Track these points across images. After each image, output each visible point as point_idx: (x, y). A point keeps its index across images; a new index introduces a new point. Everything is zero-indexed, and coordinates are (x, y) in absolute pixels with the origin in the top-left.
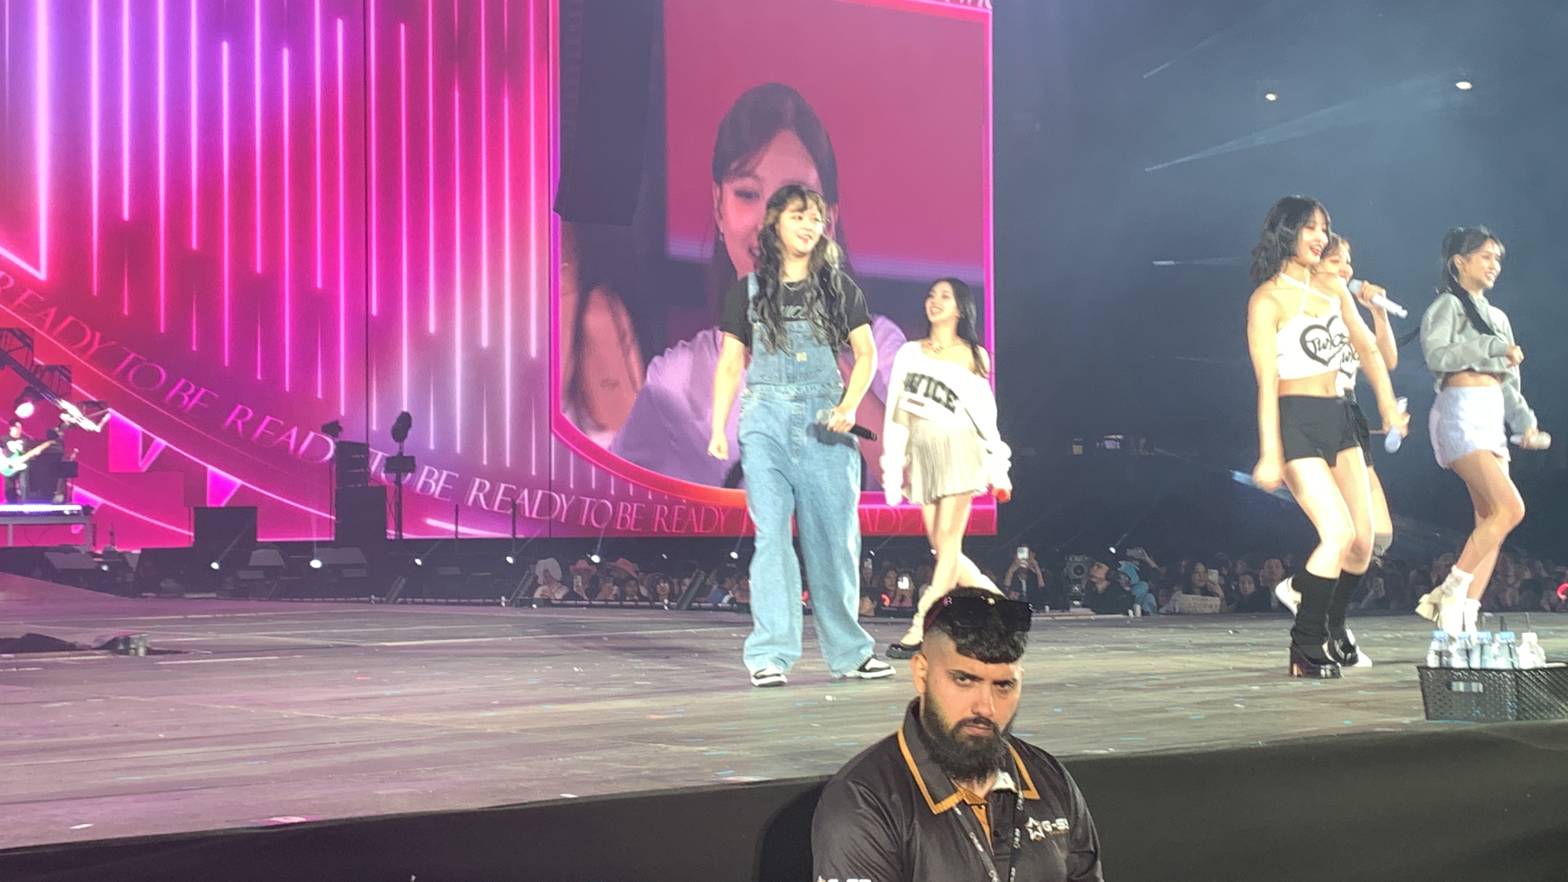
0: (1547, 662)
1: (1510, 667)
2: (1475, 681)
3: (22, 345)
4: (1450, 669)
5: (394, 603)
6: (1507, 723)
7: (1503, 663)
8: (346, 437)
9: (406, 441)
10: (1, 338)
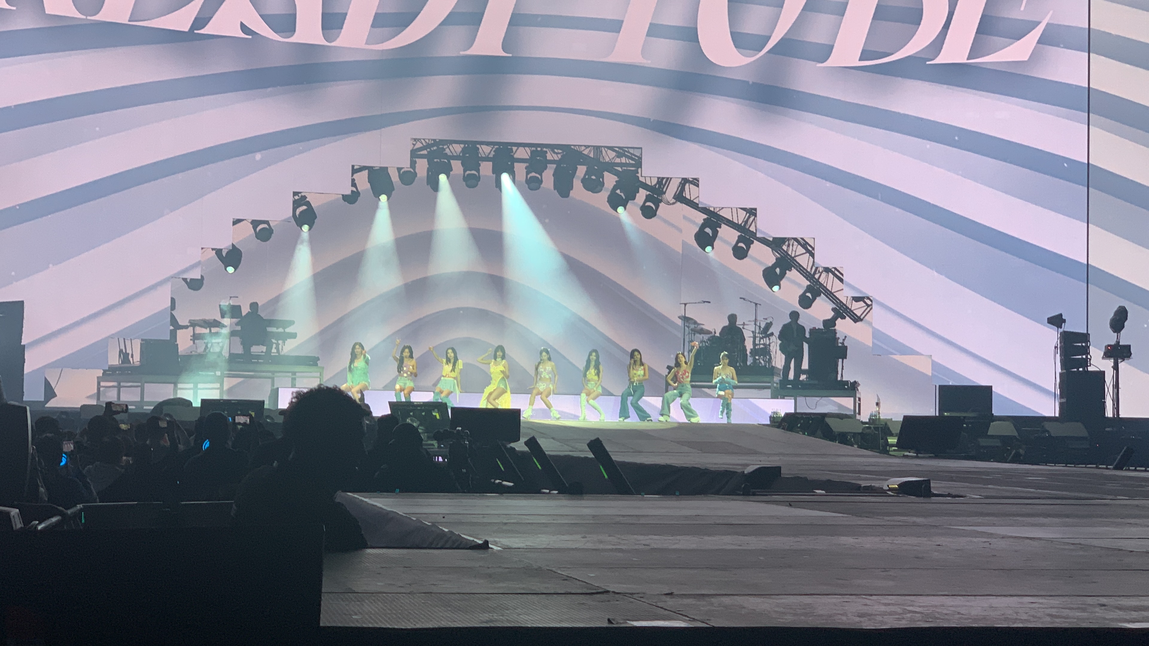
3: (804, 251)
8: (1067, 327)
9: (1122, 332)
10: (789, 246)
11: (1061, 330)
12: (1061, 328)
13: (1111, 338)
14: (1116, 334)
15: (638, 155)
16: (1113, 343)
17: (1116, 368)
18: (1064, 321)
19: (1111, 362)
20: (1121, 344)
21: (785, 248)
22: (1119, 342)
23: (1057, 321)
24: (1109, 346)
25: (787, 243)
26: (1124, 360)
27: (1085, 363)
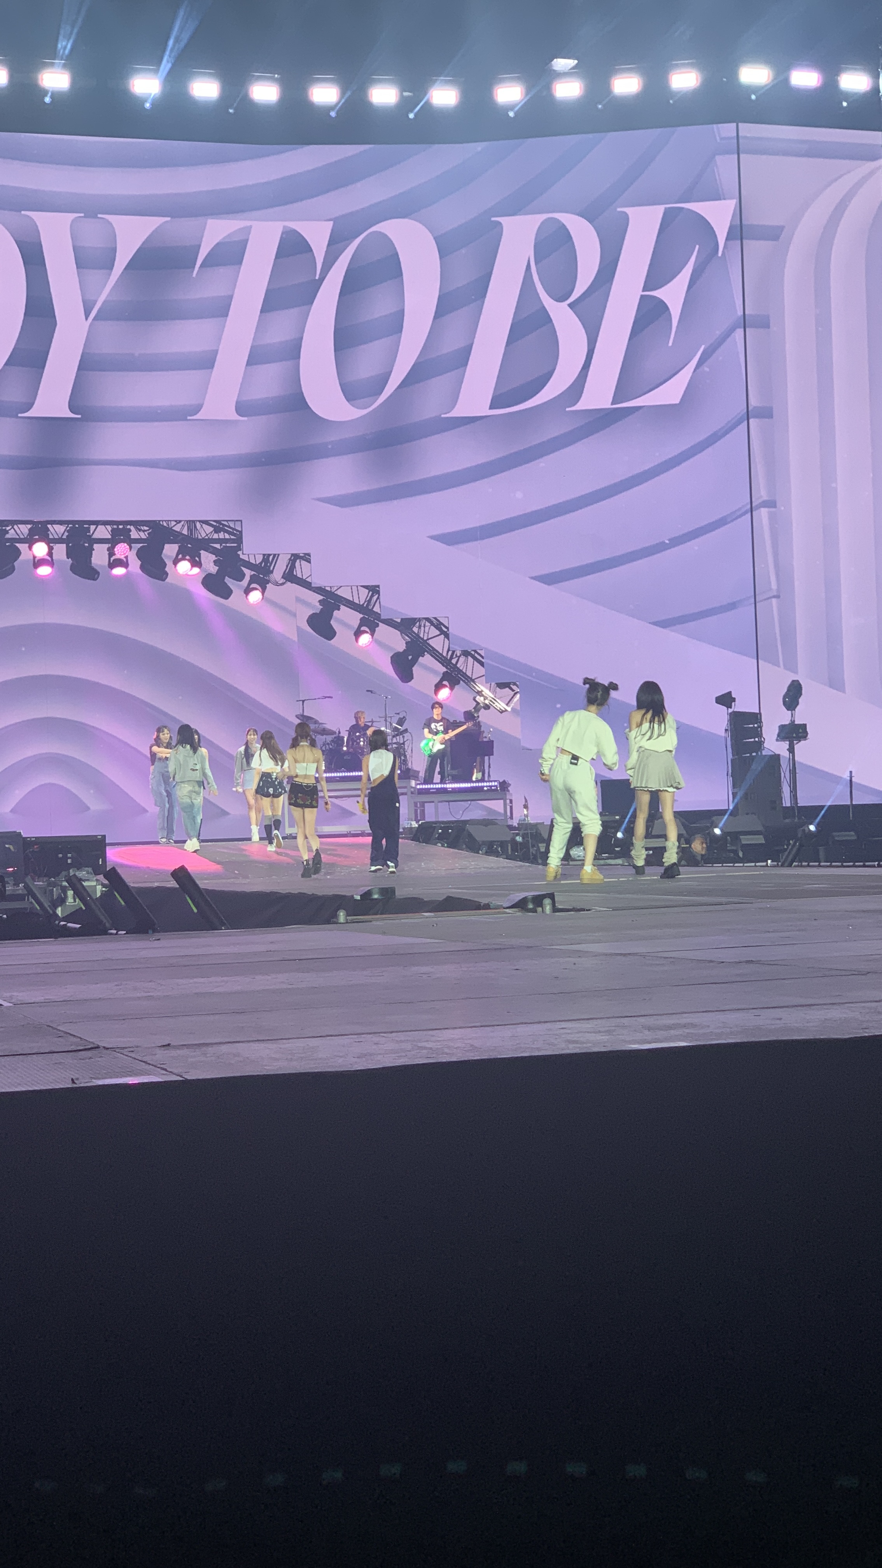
3: (438, 633)
5: (790, 865)
8: (738, 707)
9: (797, 709)
10: (420, 627)
11: (730, 710)
12: (731, 708)
13: (785, 717)
14: (790, 712)
15: (240, 529)
16: (787, 722)
17: (791, 750)
18: (734, 700)
20: (796, 723)
21: (415, 629)
22: (794, 721)
23: (726, 700)
24: (783, 726)
25: (418, 624)
26: (800, 741)
27: (760, 745)
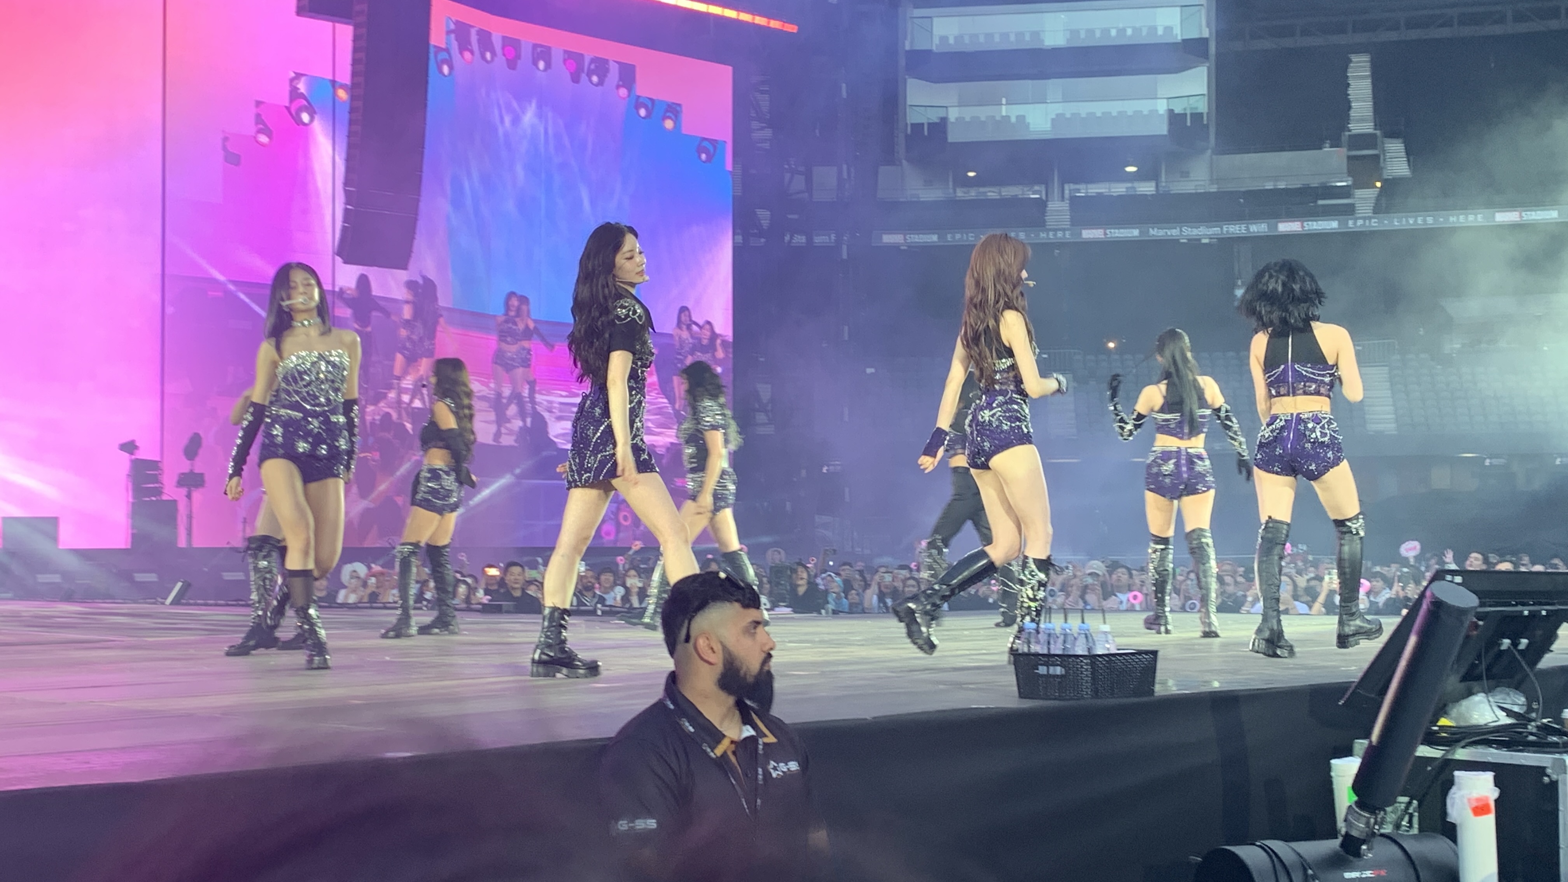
0: (1119, 650)
1: (1086, 653)
2: (1058, 665)
4: (1037, 655)
6: (1082, 702)
7: (1080, 650)
8: (142, 455)
9: (197, 459)
11: (133, 457)
12: (134, 455)
13: (185, 466)
14: (189, 462)
16: (187, 471)
17: (189, 496)
18: (137, 448)
19: (184, 491)
20: (196, 471)
22: (193, 470)
23: (129, 447)
24: (183, 474)
26: (197, 489)
27: (159, 492)
